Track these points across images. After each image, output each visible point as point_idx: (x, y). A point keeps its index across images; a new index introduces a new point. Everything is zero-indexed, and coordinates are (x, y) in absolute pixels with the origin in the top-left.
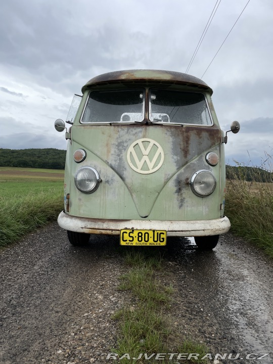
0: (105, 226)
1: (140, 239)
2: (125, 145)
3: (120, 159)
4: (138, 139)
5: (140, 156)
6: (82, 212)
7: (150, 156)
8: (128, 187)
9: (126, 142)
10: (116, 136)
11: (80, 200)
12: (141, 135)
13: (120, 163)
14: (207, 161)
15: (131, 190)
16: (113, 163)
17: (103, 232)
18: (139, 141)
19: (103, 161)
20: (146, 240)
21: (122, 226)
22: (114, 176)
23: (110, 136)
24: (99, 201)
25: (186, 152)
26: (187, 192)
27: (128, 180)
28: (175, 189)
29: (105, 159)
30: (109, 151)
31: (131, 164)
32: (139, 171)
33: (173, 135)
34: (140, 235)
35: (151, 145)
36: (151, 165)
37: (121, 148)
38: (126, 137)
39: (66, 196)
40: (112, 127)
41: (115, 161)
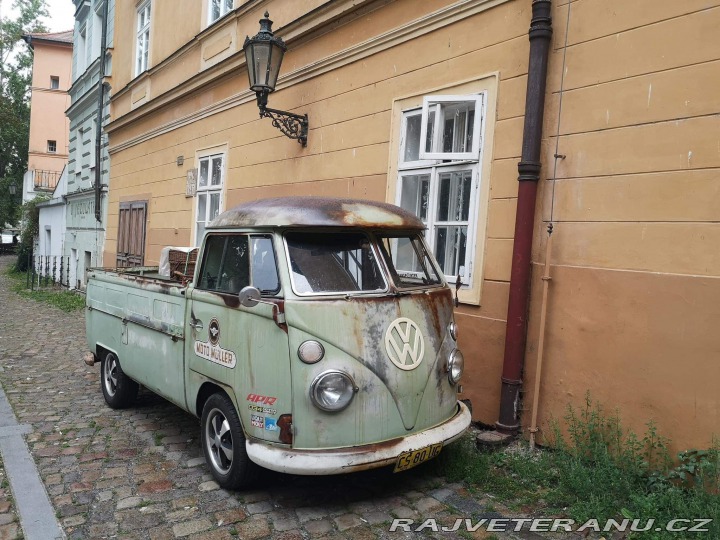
0: (378, 455)
1: (416, 460)
2: (379, 330)
3: (378, 353)
4: (394, 319)
5: (401, 344)
8: (391, 392)
9: (380, 325)
10: (365, 317)
12: (394, 312)
13: (379, 359)
15: (395, 396)
16: (371, 360)
18: (396, 323)
19: (354, 358)
20: (422, 458)
21: (397, 450)
22: (372, 378)
23: (356, 318)
24: (354, 420)
25: (438, 329)
26: (445, 383)
27: (392, 383)
29: (357, 354)
30: (360, 342)
32: (403, 366)
35: (408, 326)
36: (414, 355)
37: (374, 335)
38: (377, 318)
39: (276, 418)
40: (356, 304)
41: (372, 356)
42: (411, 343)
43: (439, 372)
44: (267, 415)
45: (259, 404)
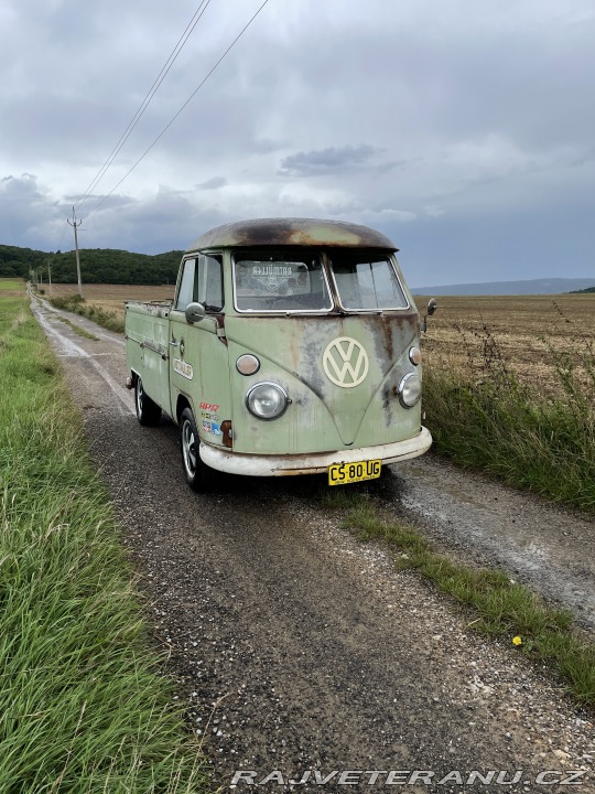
0: (307, 463)
1: (352, 474)
2: (318, 347)
3: (315, 369)
4: (334, 338)
5: (341, 362)
6: (258, 446)
7: (353, 362)
8: (327, 407)
9: (319, 343)
10: (303, 334)
11: (254, 429)
12: (336, 332)
13: (314, 375)
14: (411, 359)
15: (331, 413)
16: (305, 376)
17: (304, 472)
18: (336, 342)
19: (290, 373)
20: (359, 474)
21: (328, 461)
22: (307, 393)
23: (293, 335)
24: (287, 430)
25: (390, 351)
26: (395, 404)
27: (328, 398)
28: (383, 403)
29: (293, 370)
30: (296, 359)
31: (330, 376)
32: (341, 384)
33: (374, 329)
34: (352, 469)
35: (351, 346)
36: (354, 375)
37: (312, 352)
38: (317, 336)
39: (220, 424)
40: (294, 321)
41: (308, 372)
43: (386, 394)
44: (213, 421)
45: (207, 411)
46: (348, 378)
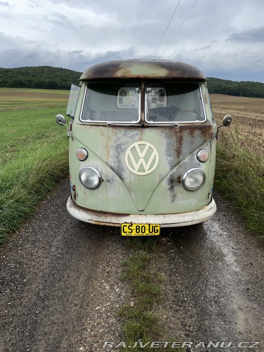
0: (108, 220)
1: (138, 231)
2: (123, 147)
3: (119, 161)
4: (135, 142)
5: (137, 158)
6: (87, 203)
8: (126, 187)
9: (124, 144)
10: (115, 138)
11: (85, 193)
12: (137, 138)
13: (119, 165)
14: (198, 158)
15: (129, 190)
16: (113, 165)
18: (136, 144)
19: (104, 161)
20: (143, 231)
21: (122, 220)
22: (114, 176)
23: (109, 138)
24: (102, 197)
25: (179, 152)
26: (178, 189)
27: (127, 181)
28: (168, 187)
29: (105, 160)
30: (108, 153)
31: (129, 167)
32: (136, 172)
33: (167, 137)
34: (138, 228)
35: (147, 148)
36: (146, 167)
37: (119, 150)
38: (123, 140)
39: (72, 186)
40: (111, 129)
41: (115, 163)
42: (146, 159)
43: (172, 181)
46: (141, 169)
